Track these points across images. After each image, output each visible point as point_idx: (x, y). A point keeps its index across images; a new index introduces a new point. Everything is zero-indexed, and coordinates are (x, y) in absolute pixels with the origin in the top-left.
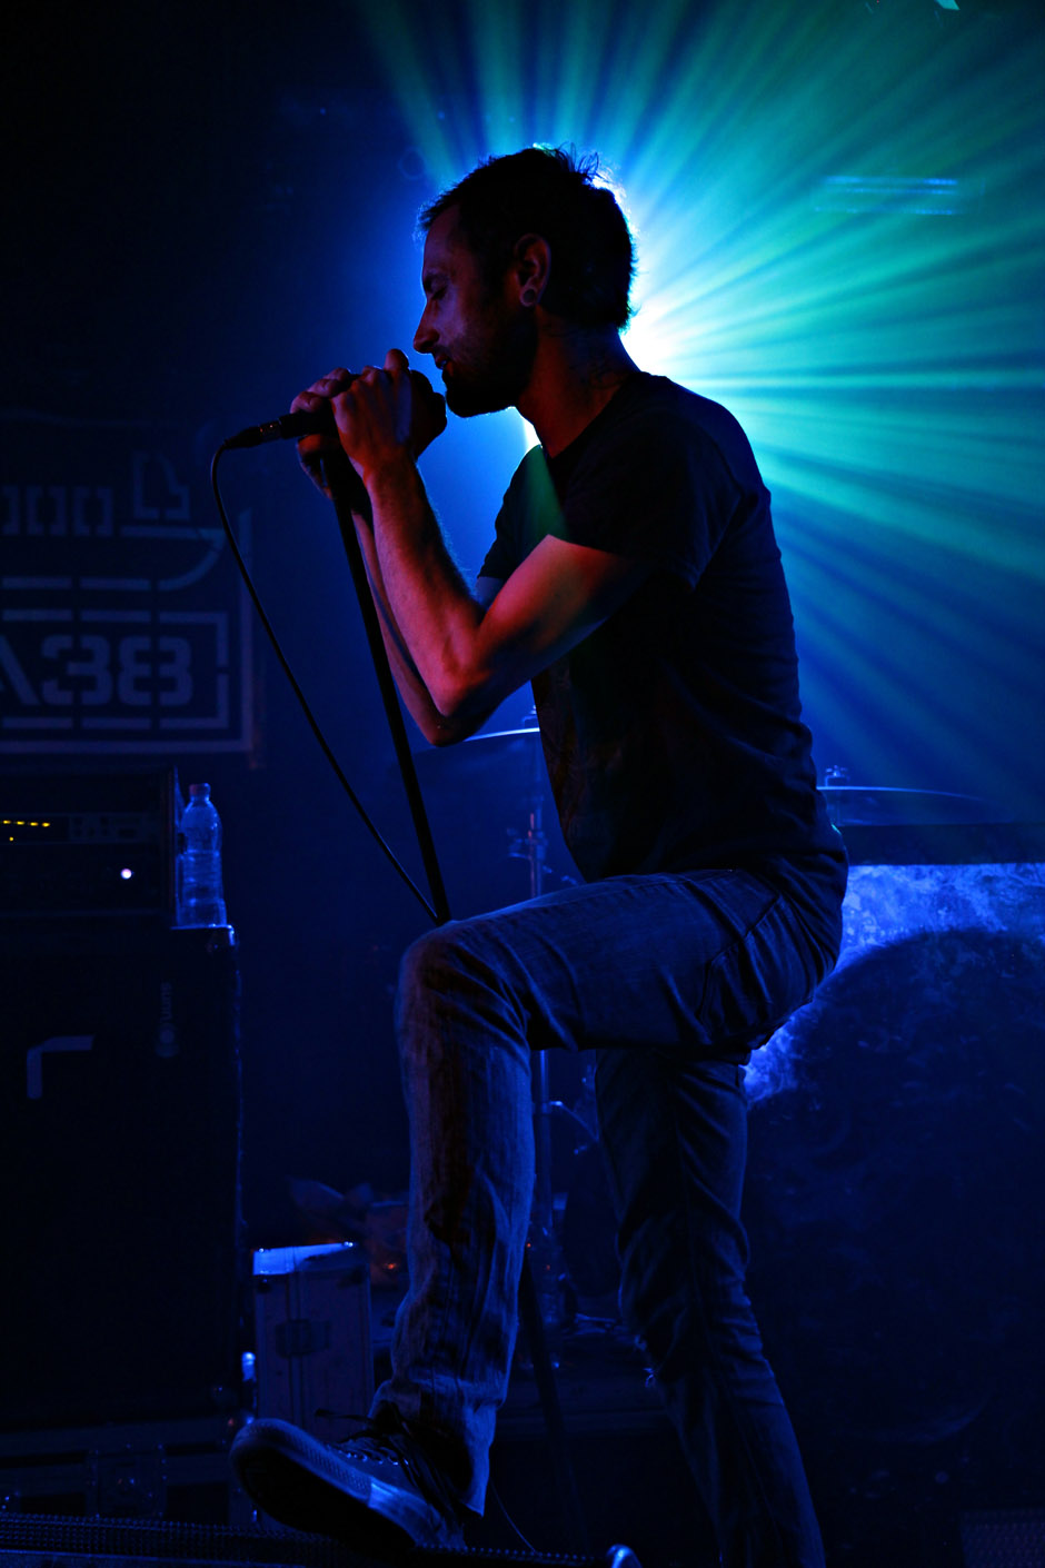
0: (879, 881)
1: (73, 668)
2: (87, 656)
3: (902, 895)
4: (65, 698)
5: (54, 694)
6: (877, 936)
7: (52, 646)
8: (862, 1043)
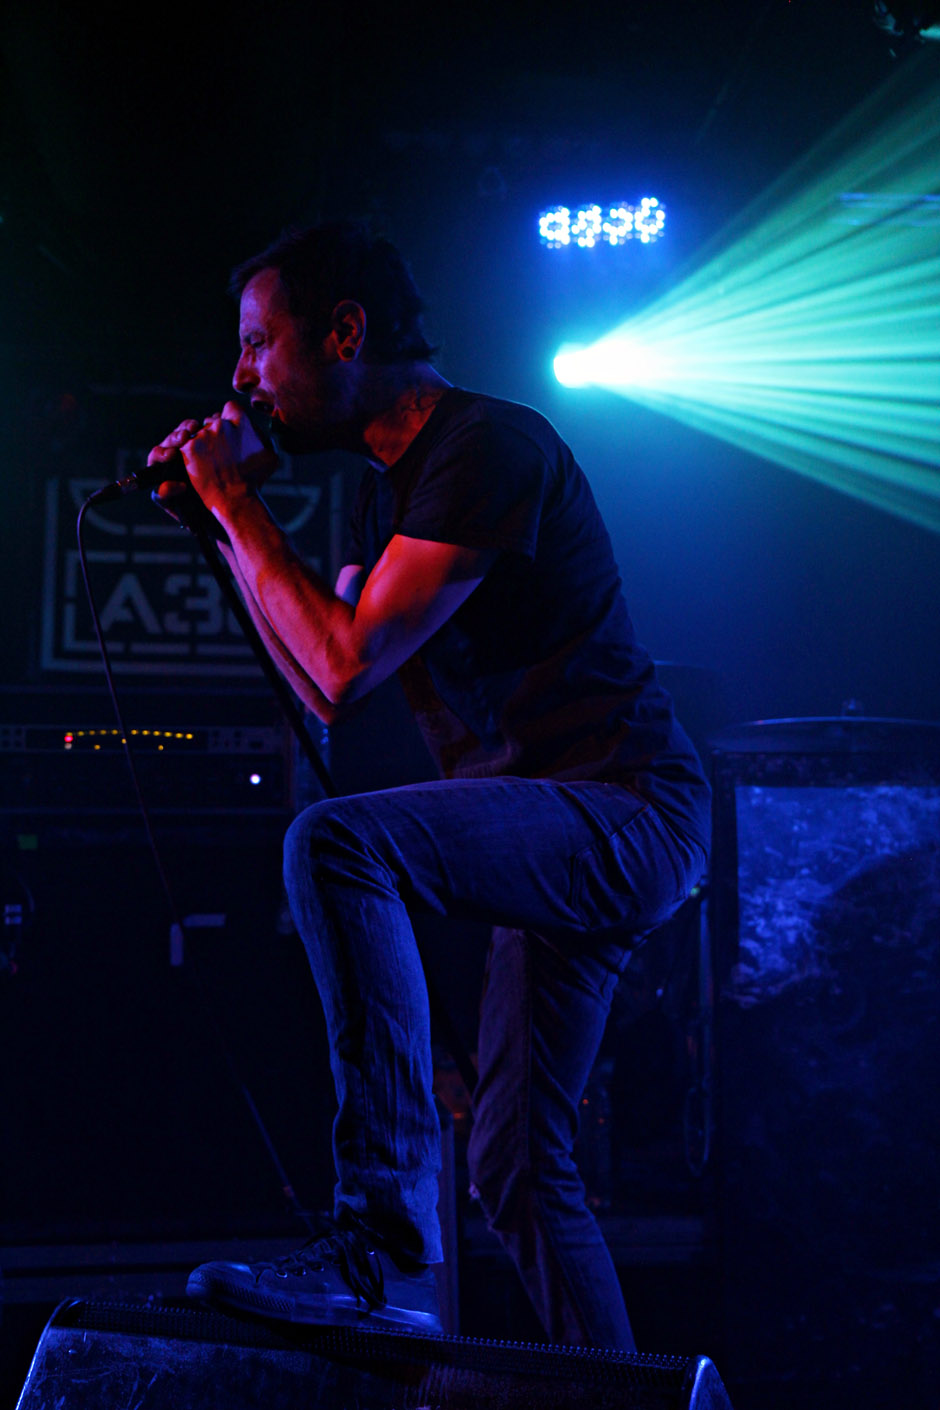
0: (894, 800)
1: (191, 603)
2: (202, 593)
3: (913, 812)
4: (183, 628)
5: (175, 624)
6: (891, 846)
7: (174, 584)
8: (877, 939)
